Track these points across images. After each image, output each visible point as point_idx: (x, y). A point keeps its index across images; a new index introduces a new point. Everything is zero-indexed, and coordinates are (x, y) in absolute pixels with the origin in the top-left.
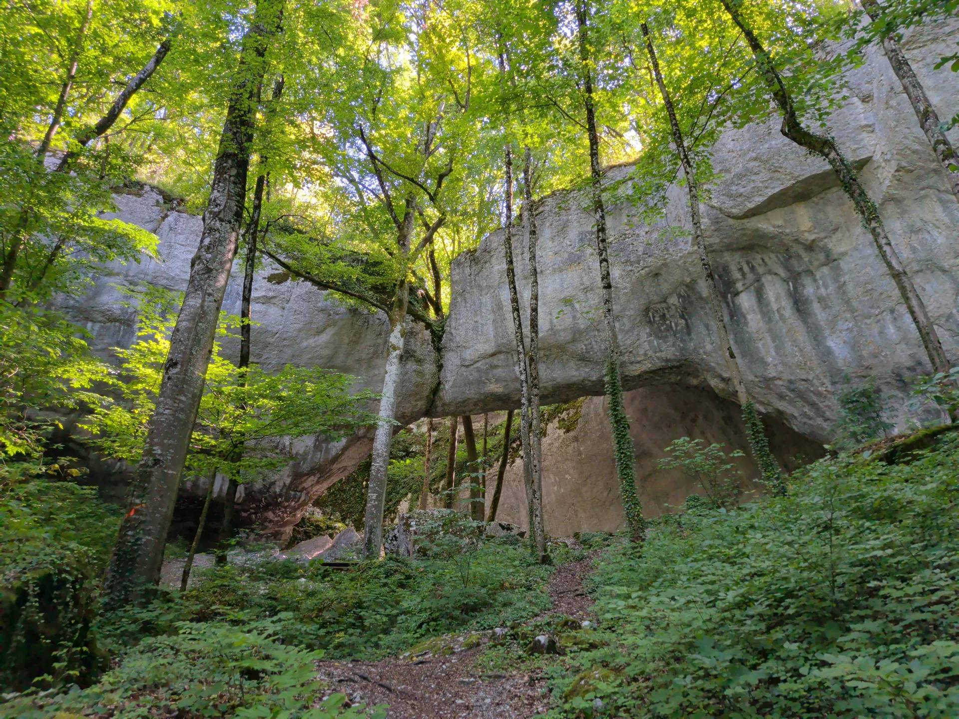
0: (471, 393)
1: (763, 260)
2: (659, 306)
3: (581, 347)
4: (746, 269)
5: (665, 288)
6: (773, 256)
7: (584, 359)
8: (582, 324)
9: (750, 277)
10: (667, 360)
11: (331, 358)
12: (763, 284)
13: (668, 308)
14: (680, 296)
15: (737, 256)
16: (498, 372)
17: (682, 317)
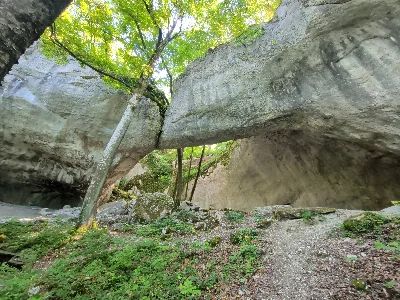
0: (176, 135)
1: (363, 30)
2: (279, 80)
3: (232, 108)
4: (346, 41)
5: (284, 66)
6: (373, 24)
7: (233, 115)
8: (233, 95)
9: (350, 46)
10: (284, 111)
11: (107, 114)
12: (362, 48)
13: (285, 81)
14: (294, 71)
15: (341, 34)
16: (190, 124)
17: (294, 85)
